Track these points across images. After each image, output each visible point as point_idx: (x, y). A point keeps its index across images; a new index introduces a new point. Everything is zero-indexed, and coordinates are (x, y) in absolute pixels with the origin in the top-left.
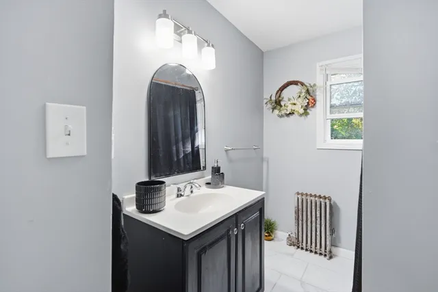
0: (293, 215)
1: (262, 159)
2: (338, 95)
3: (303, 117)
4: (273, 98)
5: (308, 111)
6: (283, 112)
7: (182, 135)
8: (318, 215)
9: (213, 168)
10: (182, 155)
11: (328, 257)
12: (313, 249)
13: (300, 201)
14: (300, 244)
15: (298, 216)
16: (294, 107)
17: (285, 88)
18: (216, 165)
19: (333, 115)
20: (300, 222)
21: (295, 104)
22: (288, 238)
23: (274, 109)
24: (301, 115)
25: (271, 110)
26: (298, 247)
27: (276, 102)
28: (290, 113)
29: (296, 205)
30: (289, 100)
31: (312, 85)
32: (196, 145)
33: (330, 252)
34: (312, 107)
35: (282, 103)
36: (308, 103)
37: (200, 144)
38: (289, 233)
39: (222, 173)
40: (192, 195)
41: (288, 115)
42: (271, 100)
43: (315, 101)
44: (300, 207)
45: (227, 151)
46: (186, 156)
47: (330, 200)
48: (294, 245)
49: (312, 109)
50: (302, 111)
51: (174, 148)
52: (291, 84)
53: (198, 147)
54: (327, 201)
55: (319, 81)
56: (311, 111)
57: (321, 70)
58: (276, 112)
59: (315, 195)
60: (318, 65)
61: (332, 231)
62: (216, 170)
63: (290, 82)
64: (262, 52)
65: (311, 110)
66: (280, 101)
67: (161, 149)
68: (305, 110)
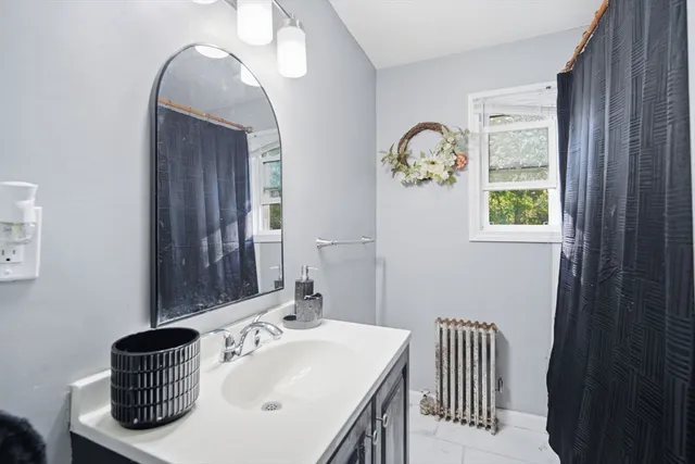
0: (433, 360)
1: (375, 261)
2: (502, 150)
3: (445, 187)
4: (395, 152)
5: (454, 176)
6: (412, 177)
7: (221, 216)
8: (476, 358)
9: (298, 284)
10: (219, 257)
11: (492, 430)
12: (468, 418)
13: (445, 333)
14: (446, 412)
15: (441, 361)
16: (431, 169)
17: (416, 134)
18: (304, 278)
19: (493, 184)
20: (445, 371)
21: (433, 163)
22: (422, 402)
23: (395, 170)
24: (443, 183)
25: (391, 173)
26: (442, 416)
27: (399, 159)
28: (425, 179)
29: (438, 341)
30: (423, 155)
31: (463, 130)
32: (248, 236)
33: (497, 420)
34: (462, 169)
35: (410, 161)
36: (456, 161)
37: (255, 233)
38: (425, 393)
39: (318, 295)
40: (259, 350)
41: (420, 182)
42: (391, 155)
43: (466, 158)
44: (445, 345)
45: (320, 247)
46: (228, 256)
47: (495, 330)
48: (434, 414)
49: (461, 173)
50: (445, 175)
51: (205, 242)
52: (427, 128)
53: (251, 240)
54: (491, 331)
55: (473, 125)
56: (459, 177)
57: (476, 107)
58: (401, 176)
59: (469, 322)
60: (470, 97)
61: (500, 383)
62: (306, 290)
63: (425, 124)
64: (375, 70)
65: (458, 175)
66: (406, 157)
67: (177, 245)
68: (450, 173)
